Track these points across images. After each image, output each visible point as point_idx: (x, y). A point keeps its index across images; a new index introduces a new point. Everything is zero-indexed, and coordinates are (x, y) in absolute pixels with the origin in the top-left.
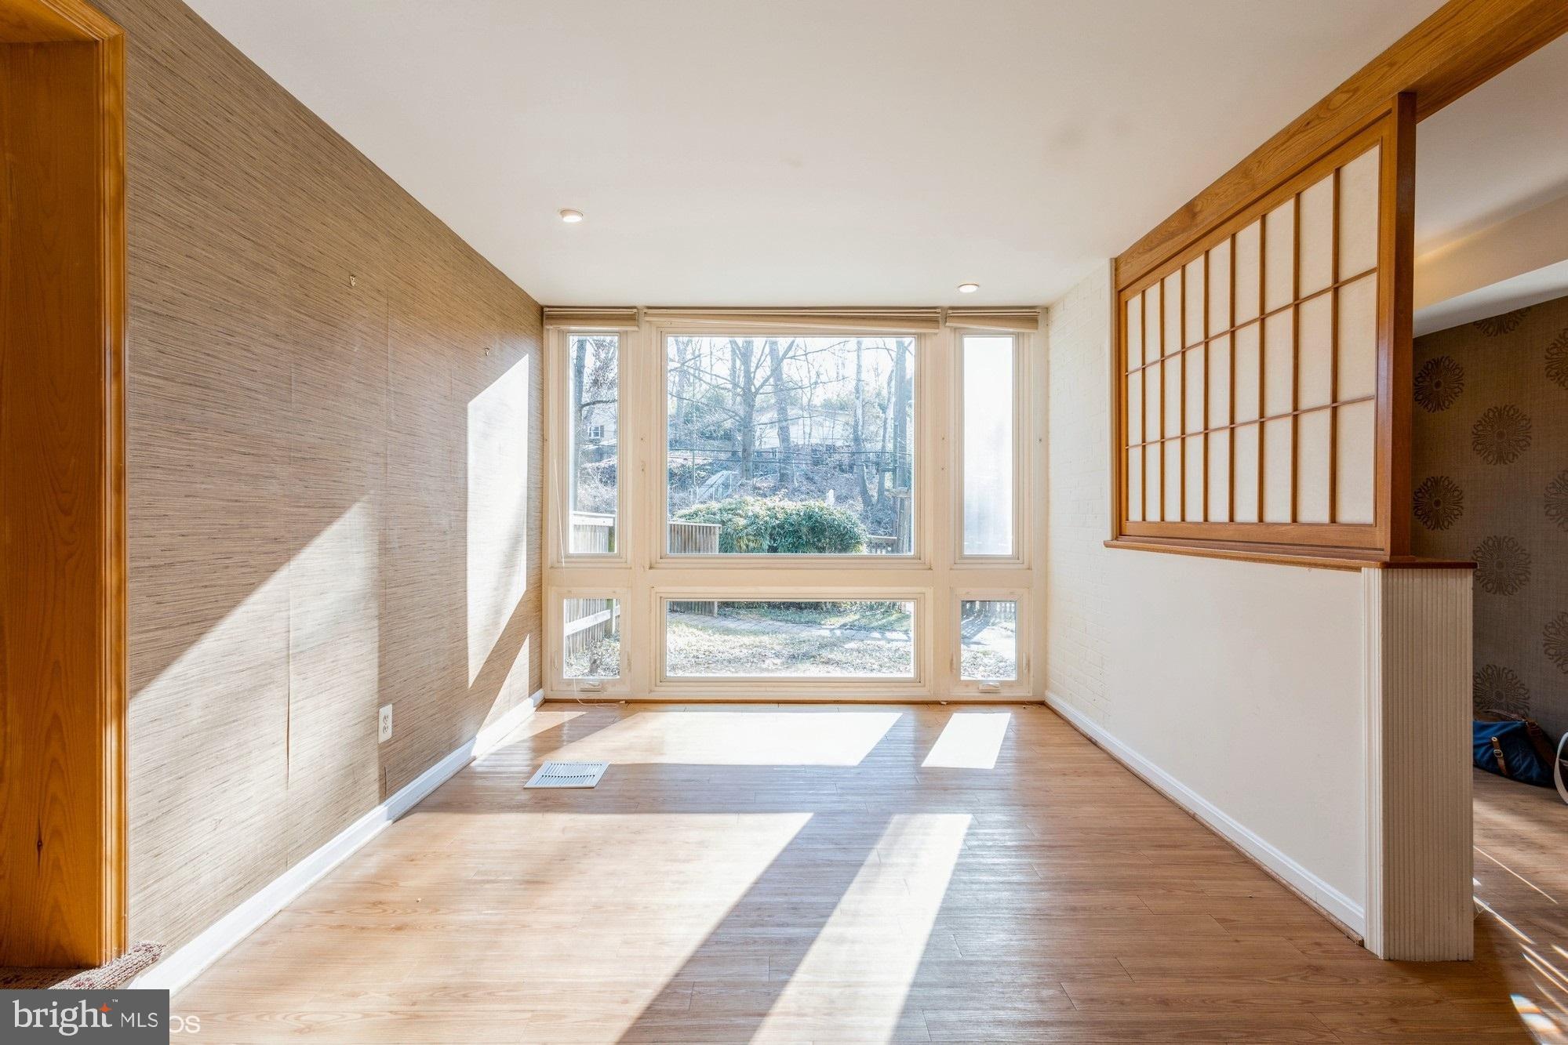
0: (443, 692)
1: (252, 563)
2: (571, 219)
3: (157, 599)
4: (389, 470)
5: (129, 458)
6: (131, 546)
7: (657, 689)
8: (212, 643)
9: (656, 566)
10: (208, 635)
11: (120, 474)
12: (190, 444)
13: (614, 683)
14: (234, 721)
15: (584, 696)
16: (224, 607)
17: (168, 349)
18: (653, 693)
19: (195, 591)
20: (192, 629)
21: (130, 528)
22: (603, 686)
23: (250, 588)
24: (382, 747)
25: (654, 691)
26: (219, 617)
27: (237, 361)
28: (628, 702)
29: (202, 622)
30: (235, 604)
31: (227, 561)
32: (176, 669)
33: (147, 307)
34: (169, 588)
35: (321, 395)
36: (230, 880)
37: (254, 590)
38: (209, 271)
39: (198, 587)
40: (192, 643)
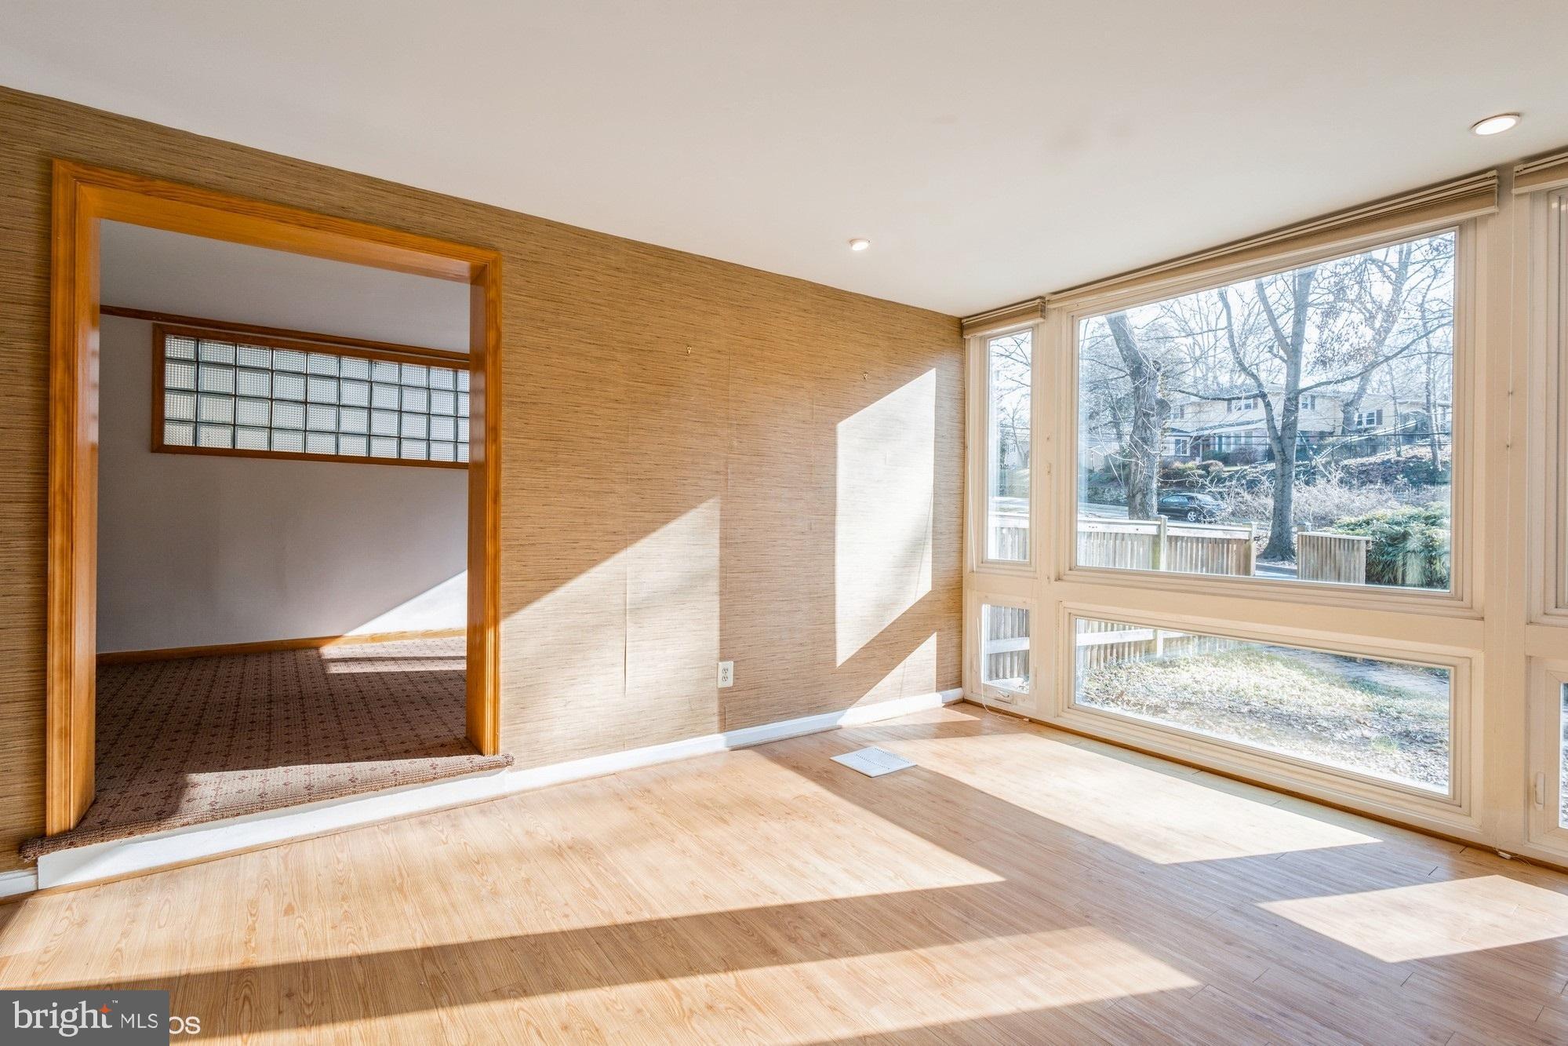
0: (799, 664)
1: (595, 547)
2: (860, 247)
3: (523, 563)
4: (729, 484)
5: (503, 485)
6: (503, 533)
7: (1065, 715)
8: (561, 592)
9: (1065, 577)
10: (560, 588)
11: (497, 494)
12: (546, 475)
13: (1024, 698)
14: (580, 644)
15: (994, 704)
16: (572, 573)
17: (531, 422)
18: (1061, 719)
19: (551, 561)
20: (548, 583)
21: (503, 523)
22: (1011, 698)
23: (594, 563)
24: (722, 691)
25: (1061, 716)
26: (568, 579)
27: (584, 422)
28: (1031, 721)
29: (553, 580)
30: (581, 572)
31: (575, 545)
32: (536, 605)
33: (518, 400)
34: (531, 558)
35: (657, 435)
36: (576, 741)
37: (597, 564)
38: (561, 370)
39: (552, 559)
40: (549, 591)
